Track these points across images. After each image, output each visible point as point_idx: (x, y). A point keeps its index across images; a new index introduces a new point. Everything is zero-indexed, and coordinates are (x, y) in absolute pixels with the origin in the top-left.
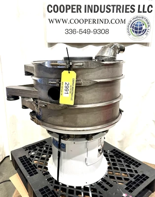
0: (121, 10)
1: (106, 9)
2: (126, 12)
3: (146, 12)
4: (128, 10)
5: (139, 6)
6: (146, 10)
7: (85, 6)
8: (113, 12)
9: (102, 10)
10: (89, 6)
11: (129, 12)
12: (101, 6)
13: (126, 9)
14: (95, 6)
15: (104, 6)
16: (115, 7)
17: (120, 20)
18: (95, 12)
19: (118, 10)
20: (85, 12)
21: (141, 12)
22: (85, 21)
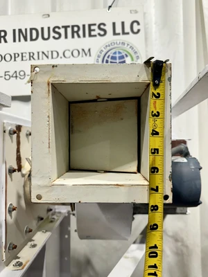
0: (81, 33)
1: (52, 34)
2: (90, 35)
3: (128, 33)
4: (93, 33)
5: (114, 24)
6: (127, 29)
7: (14, 31)
8: (66, 37)
9: (46, 36)
10: (20, 31)
11: (95, 36)
12: (42, 29)
13: (90, 30)
14: (31, 29)
15: (49, 28)
16: (69, 30)
17: (81, 51)
18: (32, 40)
19: (75, 34)
20: (14, 41)
21: (119, 34)
22: (14, 57)
